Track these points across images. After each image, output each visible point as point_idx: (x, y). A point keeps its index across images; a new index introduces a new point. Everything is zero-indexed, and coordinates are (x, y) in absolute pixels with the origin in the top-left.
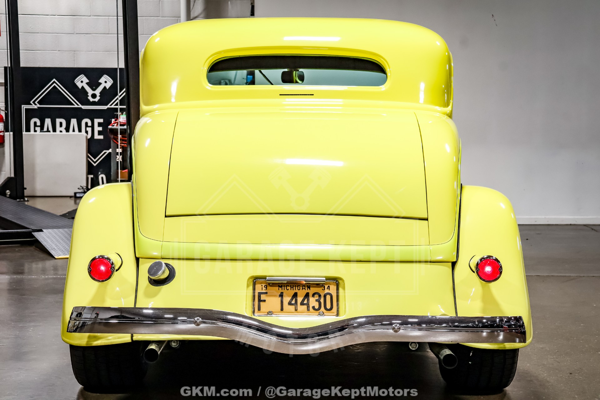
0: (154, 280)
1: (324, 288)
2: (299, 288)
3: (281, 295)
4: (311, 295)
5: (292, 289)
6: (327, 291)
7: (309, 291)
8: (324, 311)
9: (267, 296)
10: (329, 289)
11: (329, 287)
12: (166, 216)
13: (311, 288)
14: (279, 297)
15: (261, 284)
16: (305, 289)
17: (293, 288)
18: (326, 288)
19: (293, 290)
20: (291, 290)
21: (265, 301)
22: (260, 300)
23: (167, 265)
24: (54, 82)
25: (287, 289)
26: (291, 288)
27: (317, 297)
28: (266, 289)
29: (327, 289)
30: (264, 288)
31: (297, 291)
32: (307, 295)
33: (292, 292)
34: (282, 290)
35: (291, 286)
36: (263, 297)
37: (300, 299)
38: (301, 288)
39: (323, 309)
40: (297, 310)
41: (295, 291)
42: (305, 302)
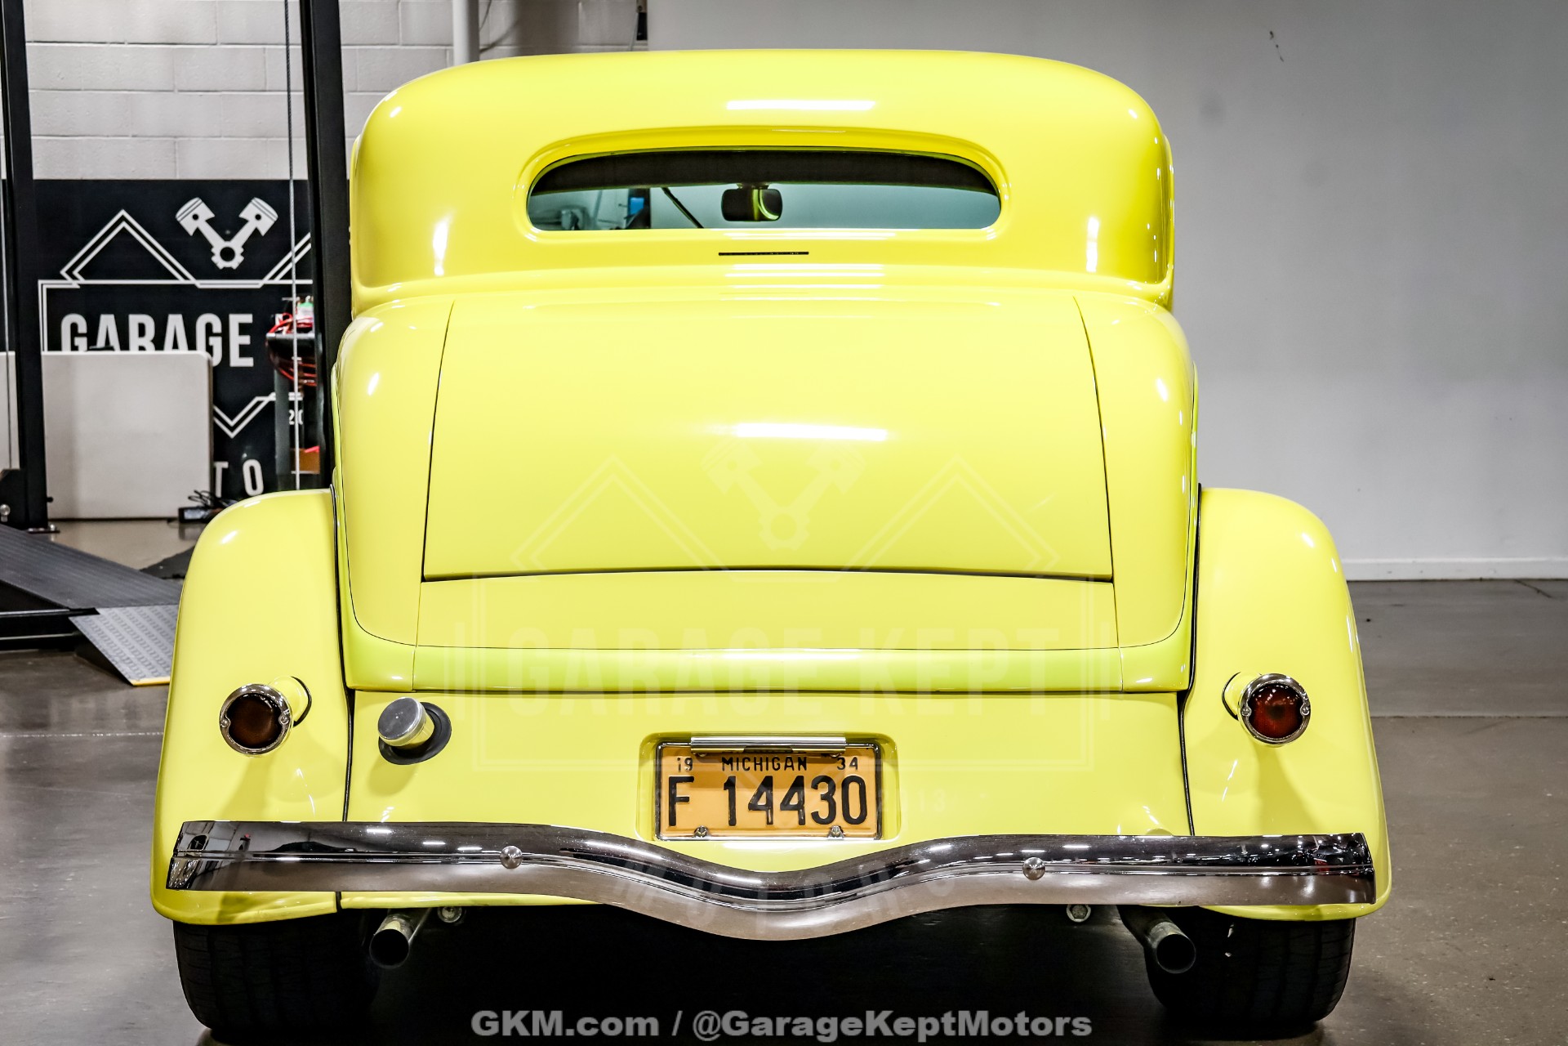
0: (394, 748)
1: (843, 763)
2: (775, 764)
3: (730, 785)
4: (807, 782)
5: (758, 767)
6: (849, 772)
7: (802, 773)
8: (844, 824)
9: (691, 787)
10: (856, 766)
11: (855, 760)
12: (423, 580)
13: (807, 765)
14: (725, 789)
15: (676, 754)
16: (792, 766)
17: (761, 764)
18: (847, 764)
19: (761, 770)
20: (755, 769)
21: (686, 800)
22: (673, 800)
23: (428, 707)
24: (123, 219)
25: (746, 767)
26: (756, 764)
27: (824, 789)
28: (690, 769)
29: (851, 765)
30: (684, 767)
31: (771, 772)
32: (798, 784)
33: (759, 776)
34: (732, 769)
35: (755, 759)
36: (682, 790)
37: (779, 796)
38: (782, 765)
39: (839, 818)
40: (772, 823)
41: (765, 773)
42: (794, 801)
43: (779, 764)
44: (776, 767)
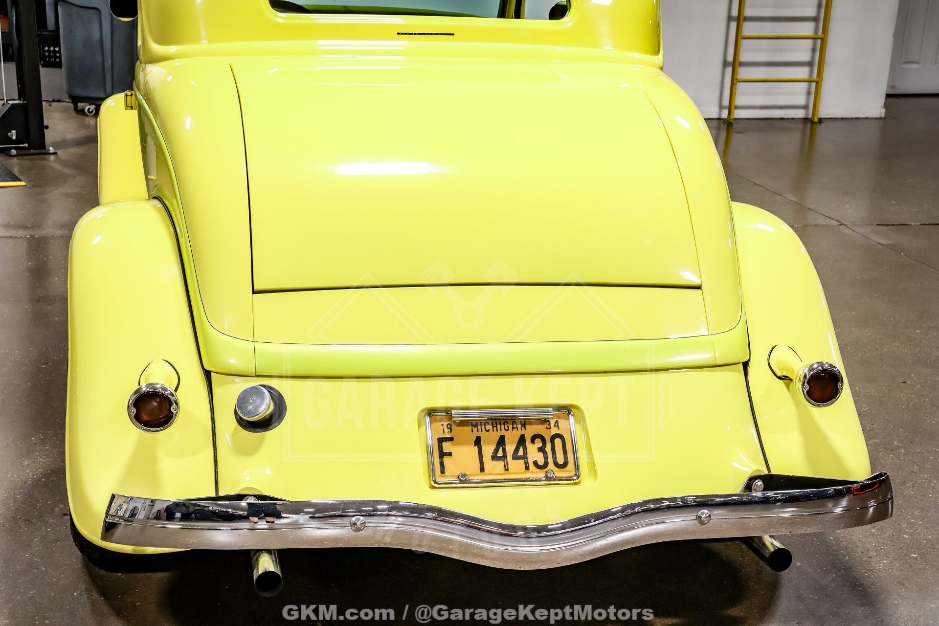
0: (246, 420)
1: (549, 425)
2: (506, 426)
3: (478, 442)
4: (528, 439)
5: (495, 429)
6: (554, 431)
7: (523, 432)
8: (555, 469)
9: (452, 444)
10: (558, 426)
11: (557, 422)
12: (254, 292)
13: (527, 426)
14: (475, 446)
15: (440, 421)
16: (517, 428)
17: (496, 427)
18: (552, 425)
19: (497, 431)
20: (493, 431)
21: (450, 454)
22: (442, 454)
23: (270, 389)
25: (487, 429)
26: (493, 427)
27: (538, 443)
28: (451, 432)
29: (555, 426)
30: (446, 430)
31: (503, 432)
32: (522, 441)
33: (495, 436)
34: (478, 431)
35: (492, 423)
36: (447, 447)
37: (510, 448)
38: (511, 427)
39: (551, 465)
40: (508, 470)
41: (500, 433)
42: (521, 453)
43: (508, 426)
44: (507, 428)
